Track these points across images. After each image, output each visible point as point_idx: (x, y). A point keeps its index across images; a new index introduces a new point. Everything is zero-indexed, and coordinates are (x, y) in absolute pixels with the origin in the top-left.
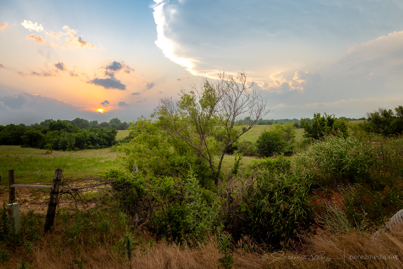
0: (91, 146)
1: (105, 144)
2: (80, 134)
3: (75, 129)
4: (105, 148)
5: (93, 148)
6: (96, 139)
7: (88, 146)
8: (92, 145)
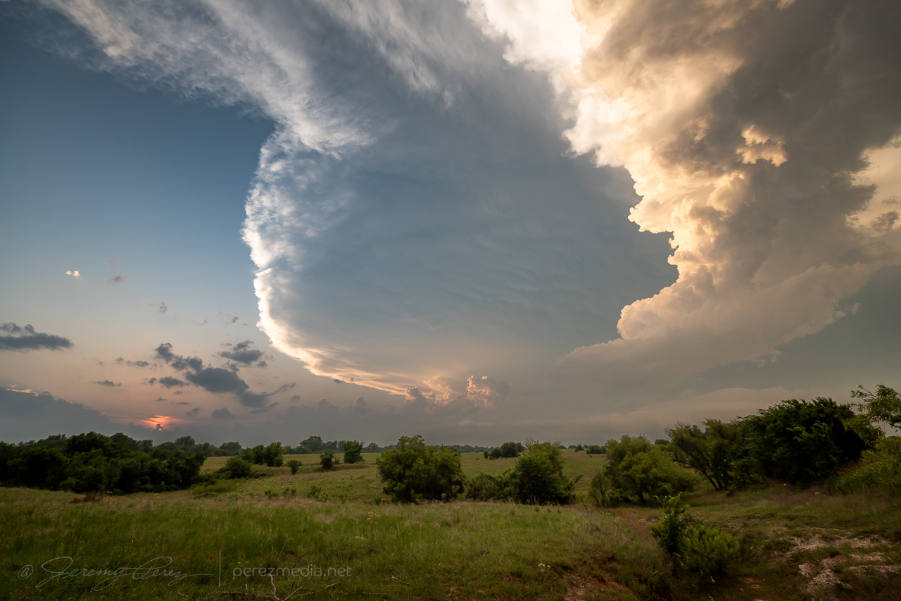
0: (149, 486)
1: (177, 482)
2: (133, 462)
3: (122, 452)
4: (176, 489)
5: (151, 491)
6: (161, 471)
7: (143, 487)
8: (151, 484)
